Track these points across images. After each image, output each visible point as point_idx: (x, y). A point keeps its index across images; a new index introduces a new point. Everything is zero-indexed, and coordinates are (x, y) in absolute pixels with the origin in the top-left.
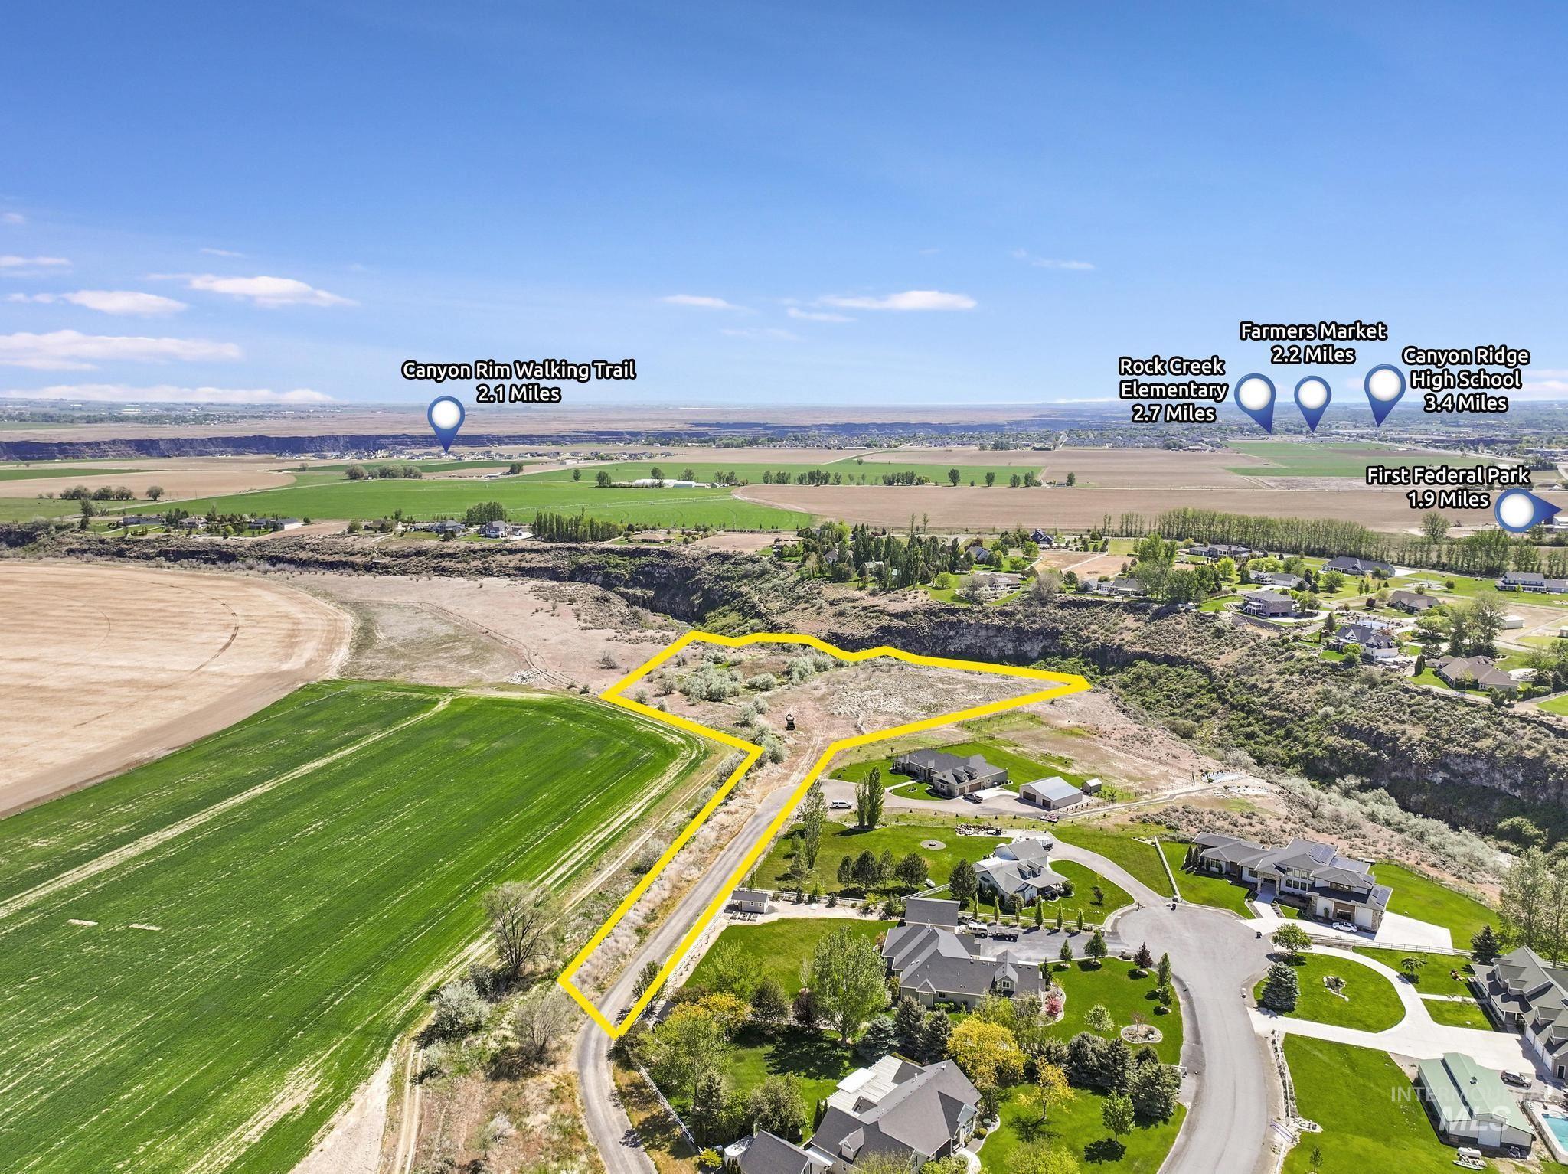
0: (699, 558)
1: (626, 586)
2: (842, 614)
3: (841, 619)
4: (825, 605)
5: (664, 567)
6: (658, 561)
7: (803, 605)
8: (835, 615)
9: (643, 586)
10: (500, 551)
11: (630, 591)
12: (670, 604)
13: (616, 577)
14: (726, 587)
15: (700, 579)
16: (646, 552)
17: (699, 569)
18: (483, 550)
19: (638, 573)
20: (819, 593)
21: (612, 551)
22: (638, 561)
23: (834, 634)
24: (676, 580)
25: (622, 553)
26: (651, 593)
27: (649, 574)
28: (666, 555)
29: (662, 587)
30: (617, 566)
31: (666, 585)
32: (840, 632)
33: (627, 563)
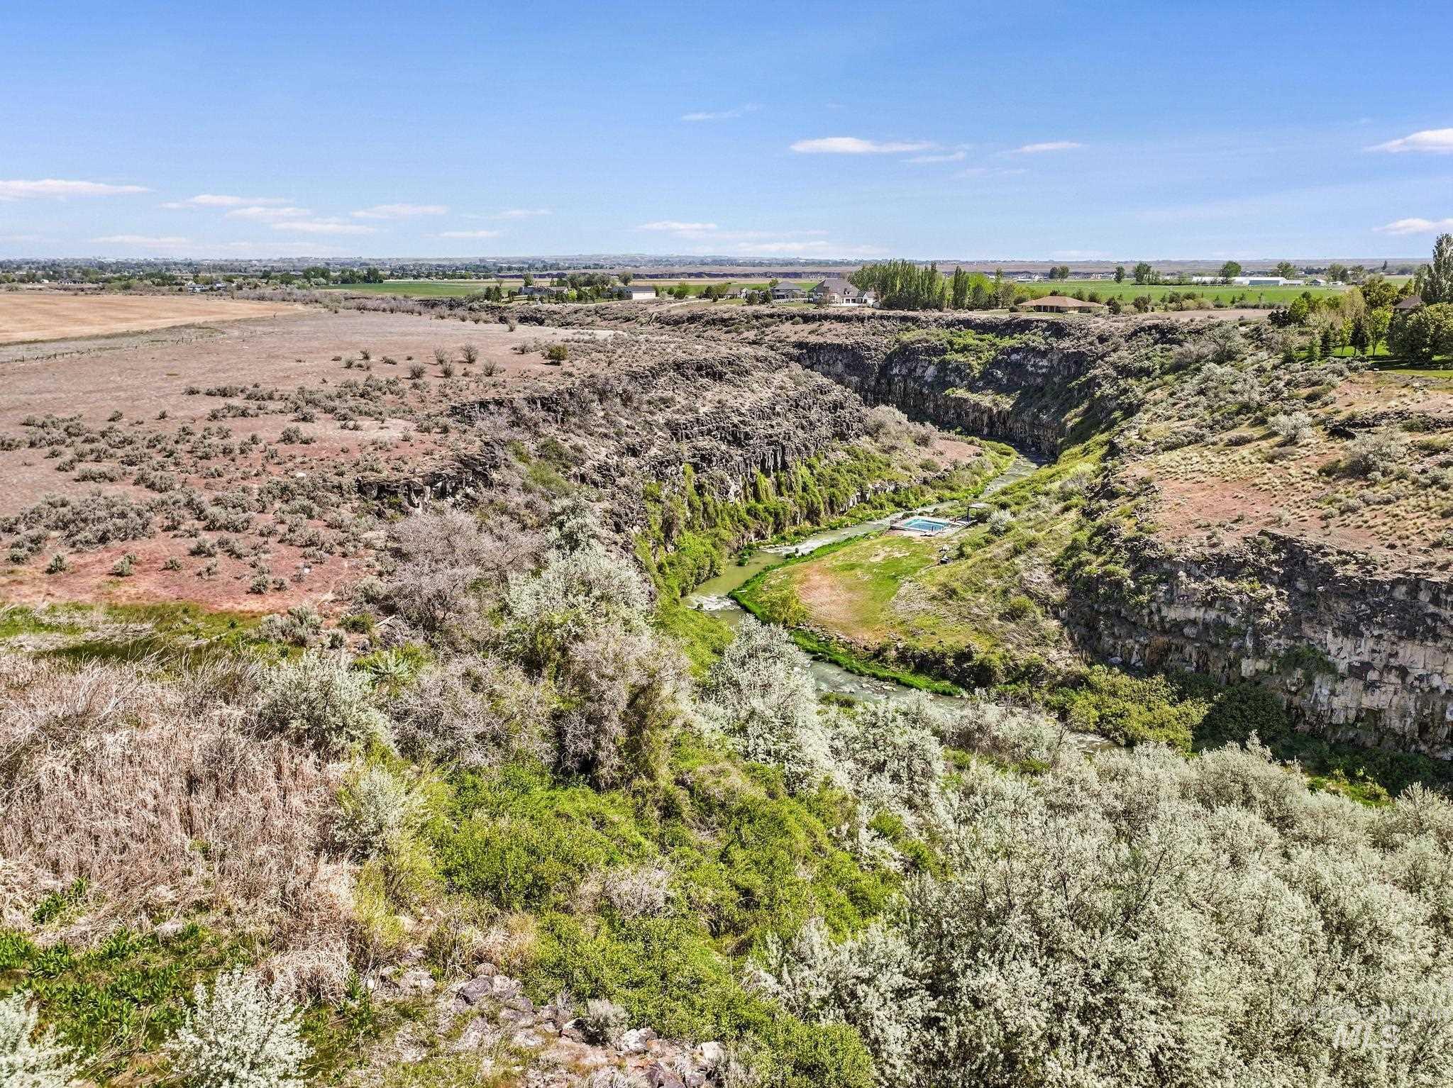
0: (1111, 335)
1: (971, 389)
2: (1360, 470)
3: (1348, 491)
4: (1310, 435)
5: (1043, 354)
6: (1037, 340)
7: (1244, 431)
8: (1329, 471)
9: (1000, 389)
10: (792, 317)
11: (973, 397)
12: (1032, 425)
13: (957, 370)
14: (1125, 391)
15: (1096, 377)
16: (1025, 326)
17: (1102, 357)
18: (771, 316)
19: (996, 363)
20: (1311, 398)
21: (967, 324)
22: (1007, 342)
23: (1282, 543)
24: (1056, 380)
25: (983, 328)
26: (1007, 403)
27: (1019, 366)
28: (1058, 330)
29: (1031, 395)
30: (965, 349)
31: (1040, 389)
32: (1312, 537)
33: (985, 345)
